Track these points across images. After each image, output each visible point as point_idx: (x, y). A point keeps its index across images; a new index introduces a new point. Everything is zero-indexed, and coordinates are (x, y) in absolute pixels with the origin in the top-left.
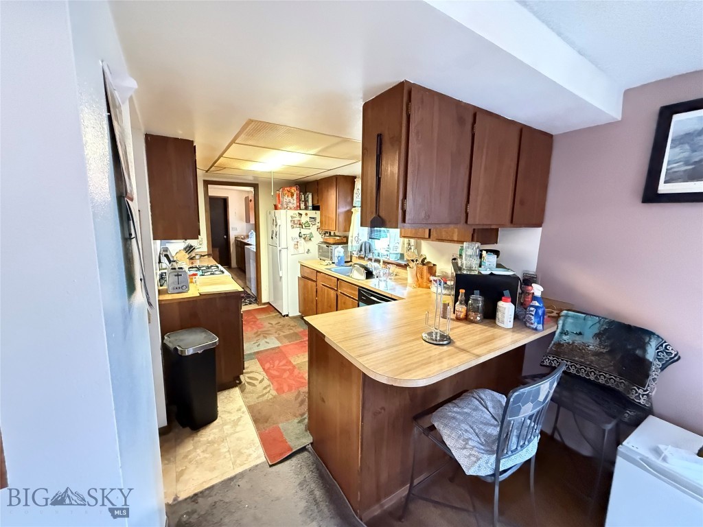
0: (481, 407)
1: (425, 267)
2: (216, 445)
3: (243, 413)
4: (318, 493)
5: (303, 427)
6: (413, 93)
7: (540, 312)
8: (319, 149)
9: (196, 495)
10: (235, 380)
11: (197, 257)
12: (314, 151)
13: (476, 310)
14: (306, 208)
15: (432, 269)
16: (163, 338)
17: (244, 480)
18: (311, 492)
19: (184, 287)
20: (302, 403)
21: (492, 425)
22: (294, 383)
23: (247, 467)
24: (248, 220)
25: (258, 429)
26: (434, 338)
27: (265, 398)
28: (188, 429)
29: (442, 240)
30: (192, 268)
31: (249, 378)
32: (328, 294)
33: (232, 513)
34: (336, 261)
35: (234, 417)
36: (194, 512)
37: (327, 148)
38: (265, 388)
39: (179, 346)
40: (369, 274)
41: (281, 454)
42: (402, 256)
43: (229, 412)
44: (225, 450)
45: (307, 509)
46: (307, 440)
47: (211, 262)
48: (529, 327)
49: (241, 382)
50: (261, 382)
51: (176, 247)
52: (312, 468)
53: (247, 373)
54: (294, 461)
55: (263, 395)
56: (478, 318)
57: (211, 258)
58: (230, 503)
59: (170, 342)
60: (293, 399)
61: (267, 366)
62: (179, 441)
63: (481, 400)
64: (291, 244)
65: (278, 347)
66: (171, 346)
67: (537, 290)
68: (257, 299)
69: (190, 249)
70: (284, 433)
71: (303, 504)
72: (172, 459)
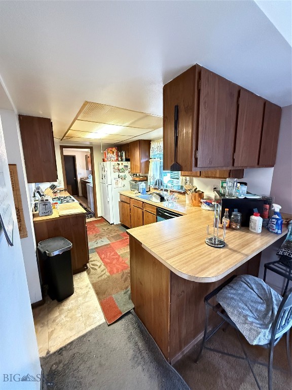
0: (249, 289)
1: (197, 194)
2: (73, 312)
3: (90, 288)
4: (140, 344)
5: (127, 297)
6: (202, 73)
7: (279, 222)
8: (130, 122)
9: (61, 349)
10: (84, 267)
11: (58, 191)
12: (127, 124)
13: (236, 222)
14: (122, 160)
15: (201, 195)
16: (37, 245)
17: (93, 336)
18: (136, 343)
19: (50, 212)
20: (126, 280)
21: (260, 303)
22: (120, 267)
23: (93, 327)
24: (87, 169)
25: (99, 299)
26: (213, 242)
27: (103, 277)
28: (55, 301)
29: (209, 177)
30: (55, 198)
31: (93, 265)
32: (137, 212)
33: (85, 362)
34: (141, 191)
35: (84, 292)
36: (60, 362)
37: (136, 121)
38: (102, 271)
39: (47, 250)
40: (162, 199)
41: (115, 317)
42: (182, 187)
43: (81, 288)
44: (79, 315)
45: (134, 357)
46: (131, 306)
47: (67, 194)
48: (272, 232)
49: (87, 268)
50: (99, 267)
51: (45, 186)
52: (135, 325)
53: (92, 261)
54: (123, 321)
55: (101, 276)
56: (238, 227)
57: (67, 192)
58: (84, 353)
59: (41, 247)
60: (120, 277)
61: (103, 256)
62: (50, 310)
63: (247, 283)
64: (114, 182)
65: (109, 244)
66: (42, 250)
67: (277, 208)
68: (95, 215)
69: (53, 187)
70: (116, 301)
71: (131, 352)
72: (45, 323)
